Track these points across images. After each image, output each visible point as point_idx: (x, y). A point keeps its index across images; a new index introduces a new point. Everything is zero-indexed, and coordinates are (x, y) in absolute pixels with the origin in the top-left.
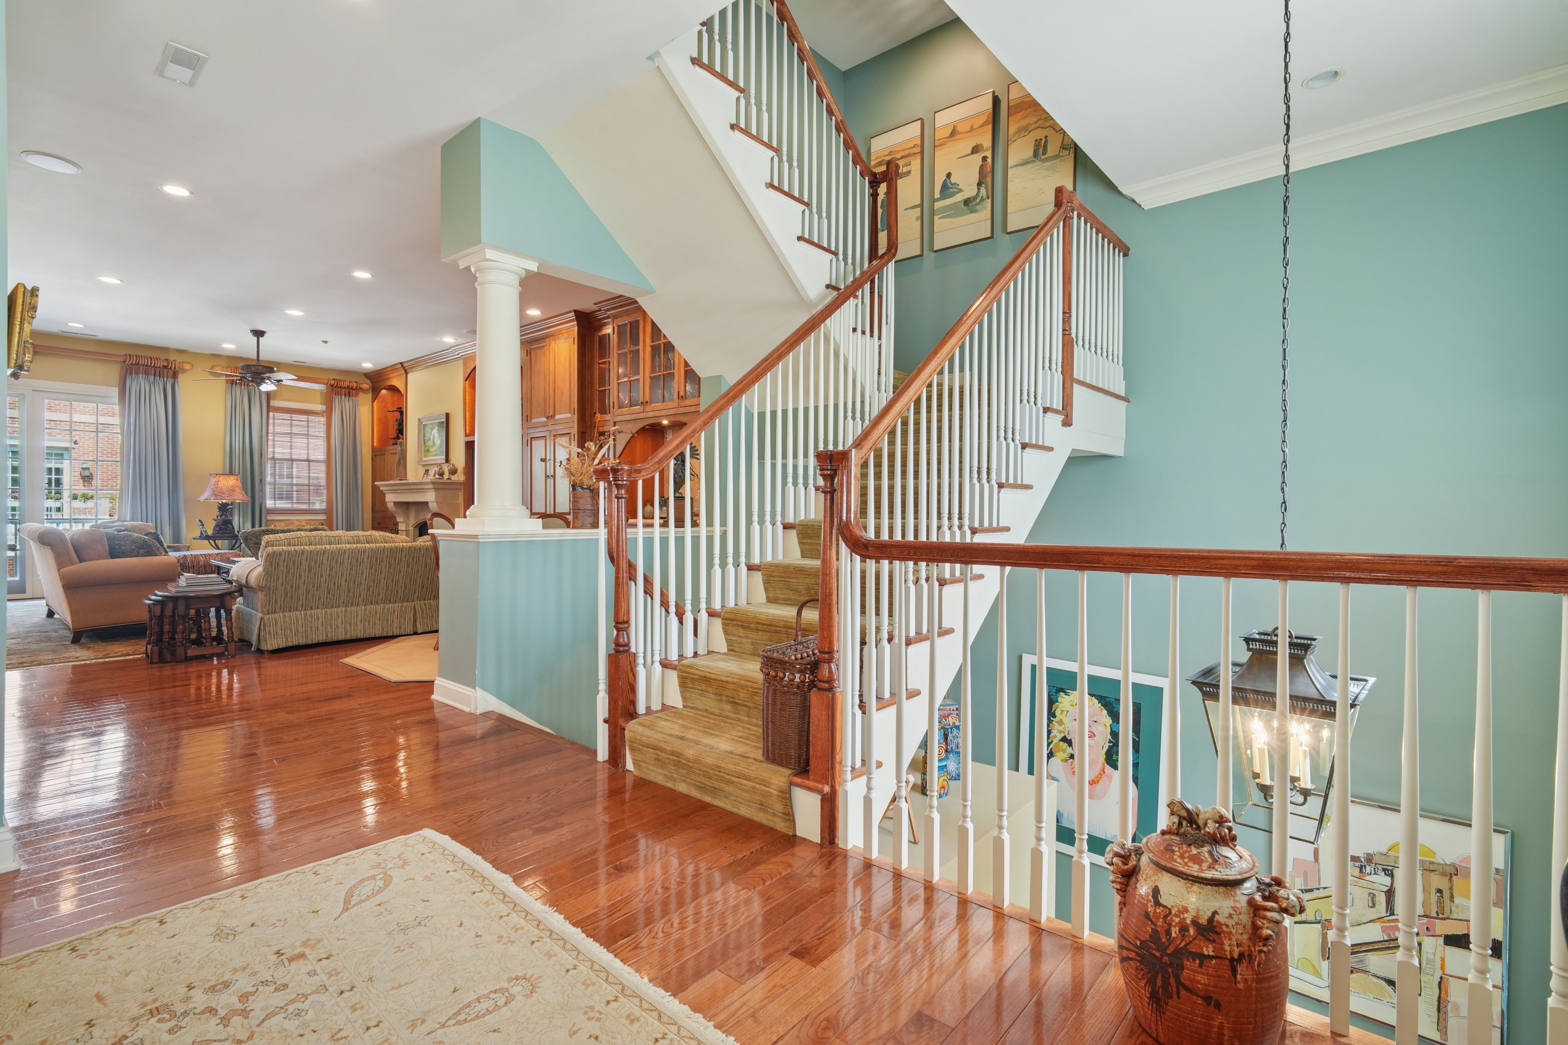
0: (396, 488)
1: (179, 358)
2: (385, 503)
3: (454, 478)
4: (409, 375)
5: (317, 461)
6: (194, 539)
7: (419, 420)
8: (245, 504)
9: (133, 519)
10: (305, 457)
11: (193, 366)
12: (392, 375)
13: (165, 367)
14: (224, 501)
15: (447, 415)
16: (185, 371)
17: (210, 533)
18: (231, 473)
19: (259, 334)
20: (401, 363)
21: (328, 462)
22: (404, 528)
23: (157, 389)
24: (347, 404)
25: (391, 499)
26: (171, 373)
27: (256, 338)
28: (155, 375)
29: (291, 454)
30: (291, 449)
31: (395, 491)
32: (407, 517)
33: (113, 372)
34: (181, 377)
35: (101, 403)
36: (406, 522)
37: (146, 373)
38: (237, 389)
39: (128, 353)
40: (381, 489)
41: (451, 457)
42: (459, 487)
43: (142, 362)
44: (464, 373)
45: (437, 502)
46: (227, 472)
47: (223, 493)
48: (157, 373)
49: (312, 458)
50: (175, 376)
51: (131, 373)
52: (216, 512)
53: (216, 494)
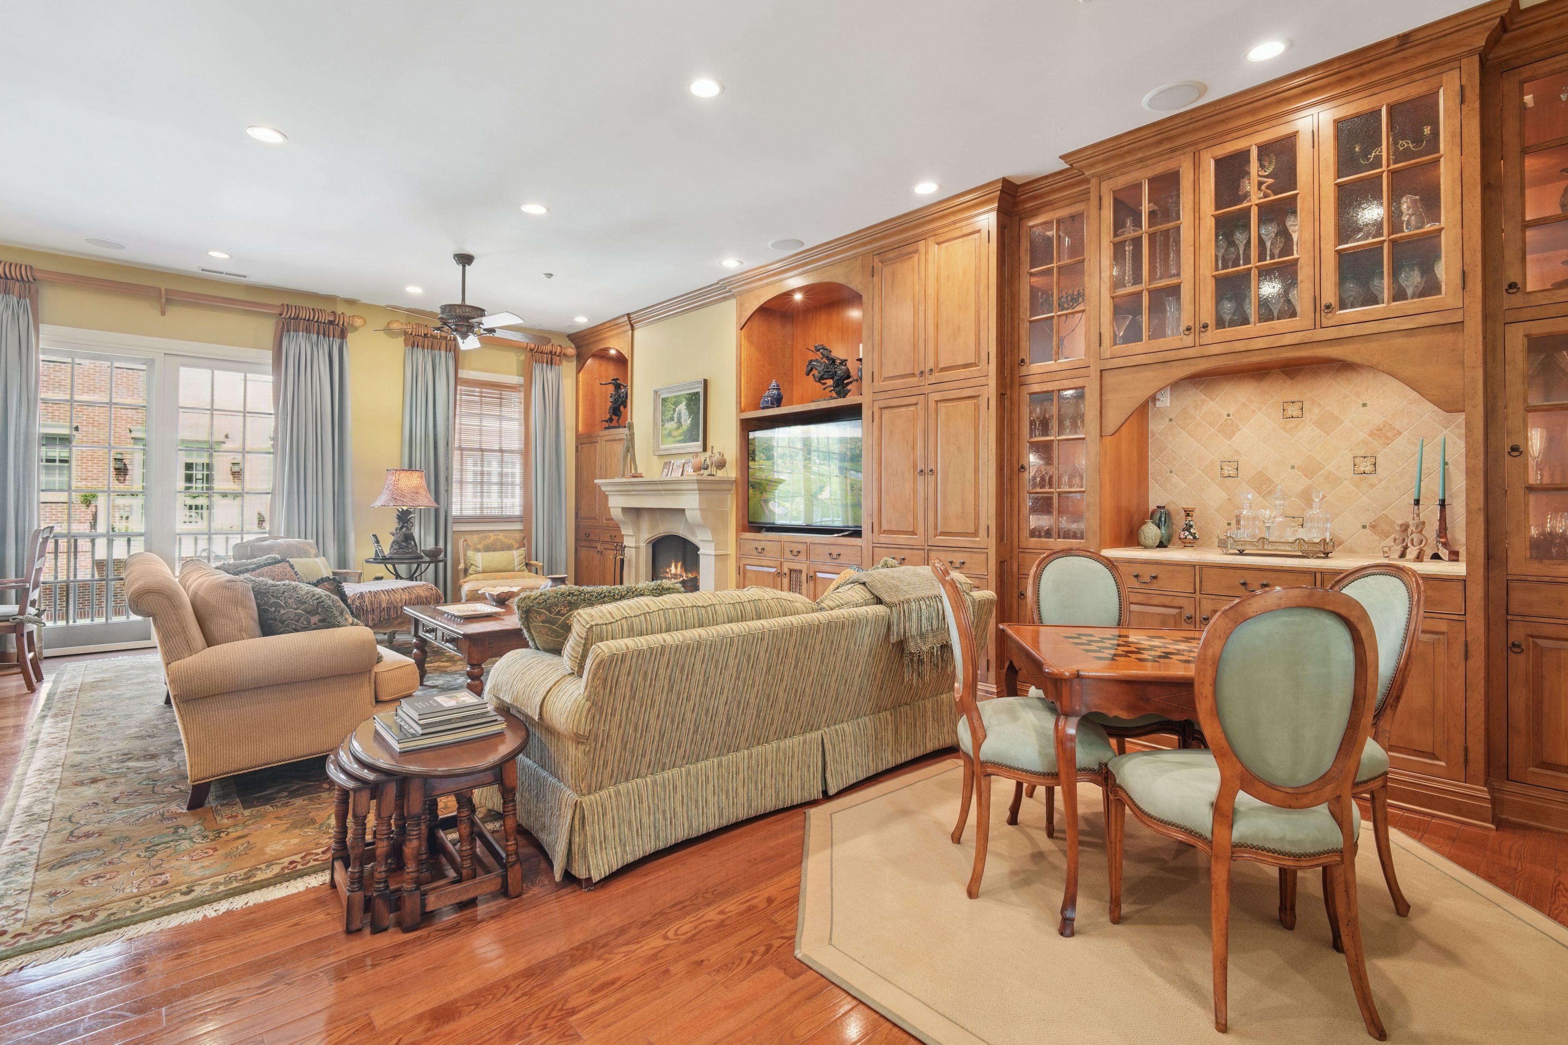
0: (630, 488)
1: (349, 312)
2: (607, 509)
3: (720, 474)
4: (636, 332)
5: (511, 452)
6: (367, 562)
7: (656, 392)
8: (428, 510)
9: (288, 534)
10: (497, 447)
11: (365, 322)
12: (609, 334)
13: (331, 322)
14: (405, 508)
15: (705, 381)
16: (355, 329)
17: (387, 552)
18: (411, 468)
19: (465, 259)
20: (628, 315)
21: (526, 453)
22: (633, 545)
23: (321, 352)
24: (551, 375)
25: (616, 504)
26: (338, 331)
27: (460, 267)
28: (318, 334)
29: (481, 441)
30: (481, 435)
31: (626, 493)
32: (637, 529)
33: (267, 328)
34: (350, 337)
35: (250, 372)
36: (636, 535)
37: (308, 331)
38: (419, 352)
39: (285, 303)
40: (603, 489)
41: (710, 443)
42: (729, 487)
43: (302, 315)
44: (739, 317)
45: (701, 509)
46: (406, 467)
47: (405, 496)
48: (322, 331)
49: (505, 447)
50: (343, 335)
51: (288, 331)
52: (394, 524)
53: (396, 496)
